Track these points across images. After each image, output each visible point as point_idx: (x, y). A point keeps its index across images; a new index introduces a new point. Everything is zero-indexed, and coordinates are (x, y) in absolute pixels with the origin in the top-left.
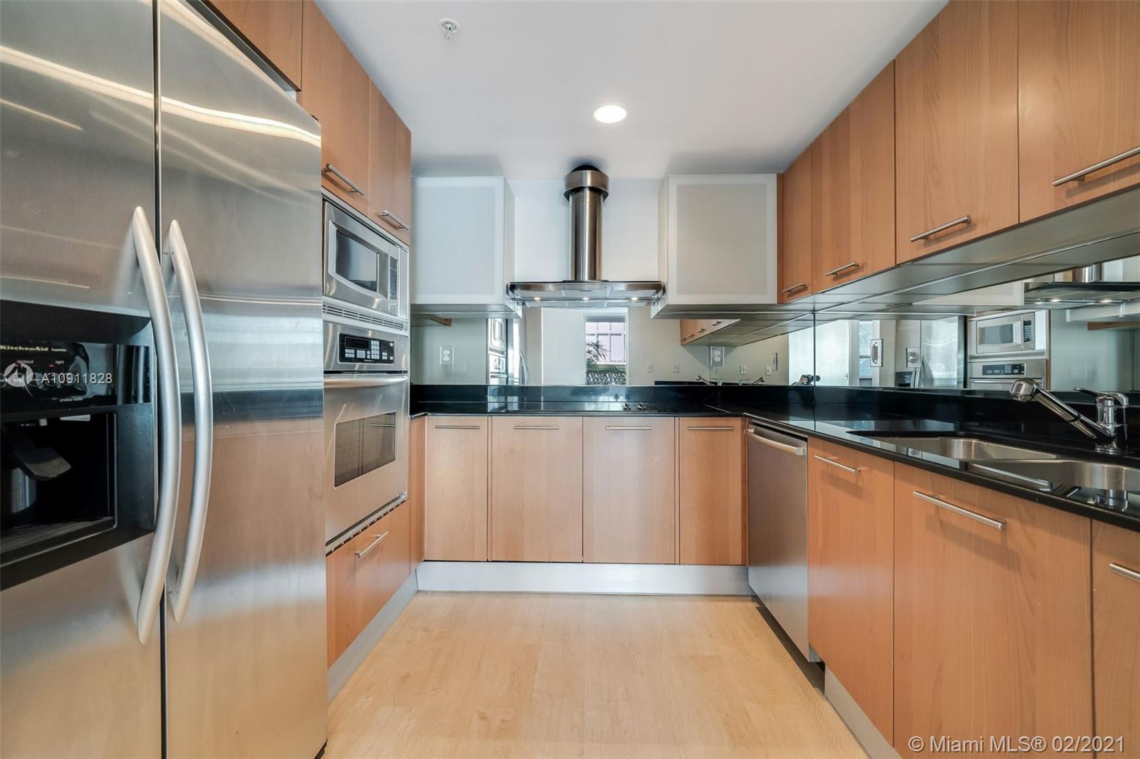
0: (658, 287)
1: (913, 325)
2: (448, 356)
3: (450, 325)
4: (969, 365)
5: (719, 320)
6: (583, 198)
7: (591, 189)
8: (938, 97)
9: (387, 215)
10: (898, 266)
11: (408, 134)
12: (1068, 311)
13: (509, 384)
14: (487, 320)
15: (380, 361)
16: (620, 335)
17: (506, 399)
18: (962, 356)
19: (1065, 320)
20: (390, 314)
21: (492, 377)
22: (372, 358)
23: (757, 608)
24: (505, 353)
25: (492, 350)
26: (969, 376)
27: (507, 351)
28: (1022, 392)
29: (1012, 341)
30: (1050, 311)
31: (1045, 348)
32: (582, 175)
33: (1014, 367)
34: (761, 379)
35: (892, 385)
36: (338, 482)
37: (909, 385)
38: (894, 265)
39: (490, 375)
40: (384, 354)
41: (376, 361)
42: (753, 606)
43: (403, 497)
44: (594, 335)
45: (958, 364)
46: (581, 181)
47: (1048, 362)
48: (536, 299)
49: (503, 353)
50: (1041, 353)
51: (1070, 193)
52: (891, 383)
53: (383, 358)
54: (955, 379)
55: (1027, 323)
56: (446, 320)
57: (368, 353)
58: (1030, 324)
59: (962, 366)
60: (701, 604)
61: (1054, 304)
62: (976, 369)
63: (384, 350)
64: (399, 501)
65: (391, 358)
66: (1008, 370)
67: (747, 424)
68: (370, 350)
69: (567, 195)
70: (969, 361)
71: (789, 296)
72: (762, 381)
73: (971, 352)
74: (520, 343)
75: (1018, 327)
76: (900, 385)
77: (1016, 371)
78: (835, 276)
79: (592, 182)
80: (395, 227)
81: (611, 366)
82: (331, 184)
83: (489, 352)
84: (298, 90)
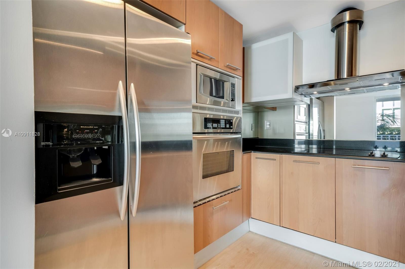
2: (269, 125)
3: (276, 110)
6: (344, 29)
7: (350, 22)
9: (228, 65)
11: (241, 26)
13: (311, 139)
14: (294, 106)
15: (225, 128)
20: (231, 108)
21: (297, 135)
22: (221, 127)
24: (308, 123)
25: (296, 121)
32: (343, 15)
36: (204, 177)
39: (296, 134)
40: (227, 125)
41: (223, 128)
43: (239, 187)
46: (342, 19)
48: (314, 93)
53: (227, 127)
56: (273, 108)
57: (219, 125)
63: (228, 123)
64: (236, 189)
65: (231, 127)
68: (220, 124)
69: (333, 30)
74: (319, 117)
79: (350, 18)
80: (234, 70)
82: (200, 58)
83: (295, 122)
84: (185, 24)
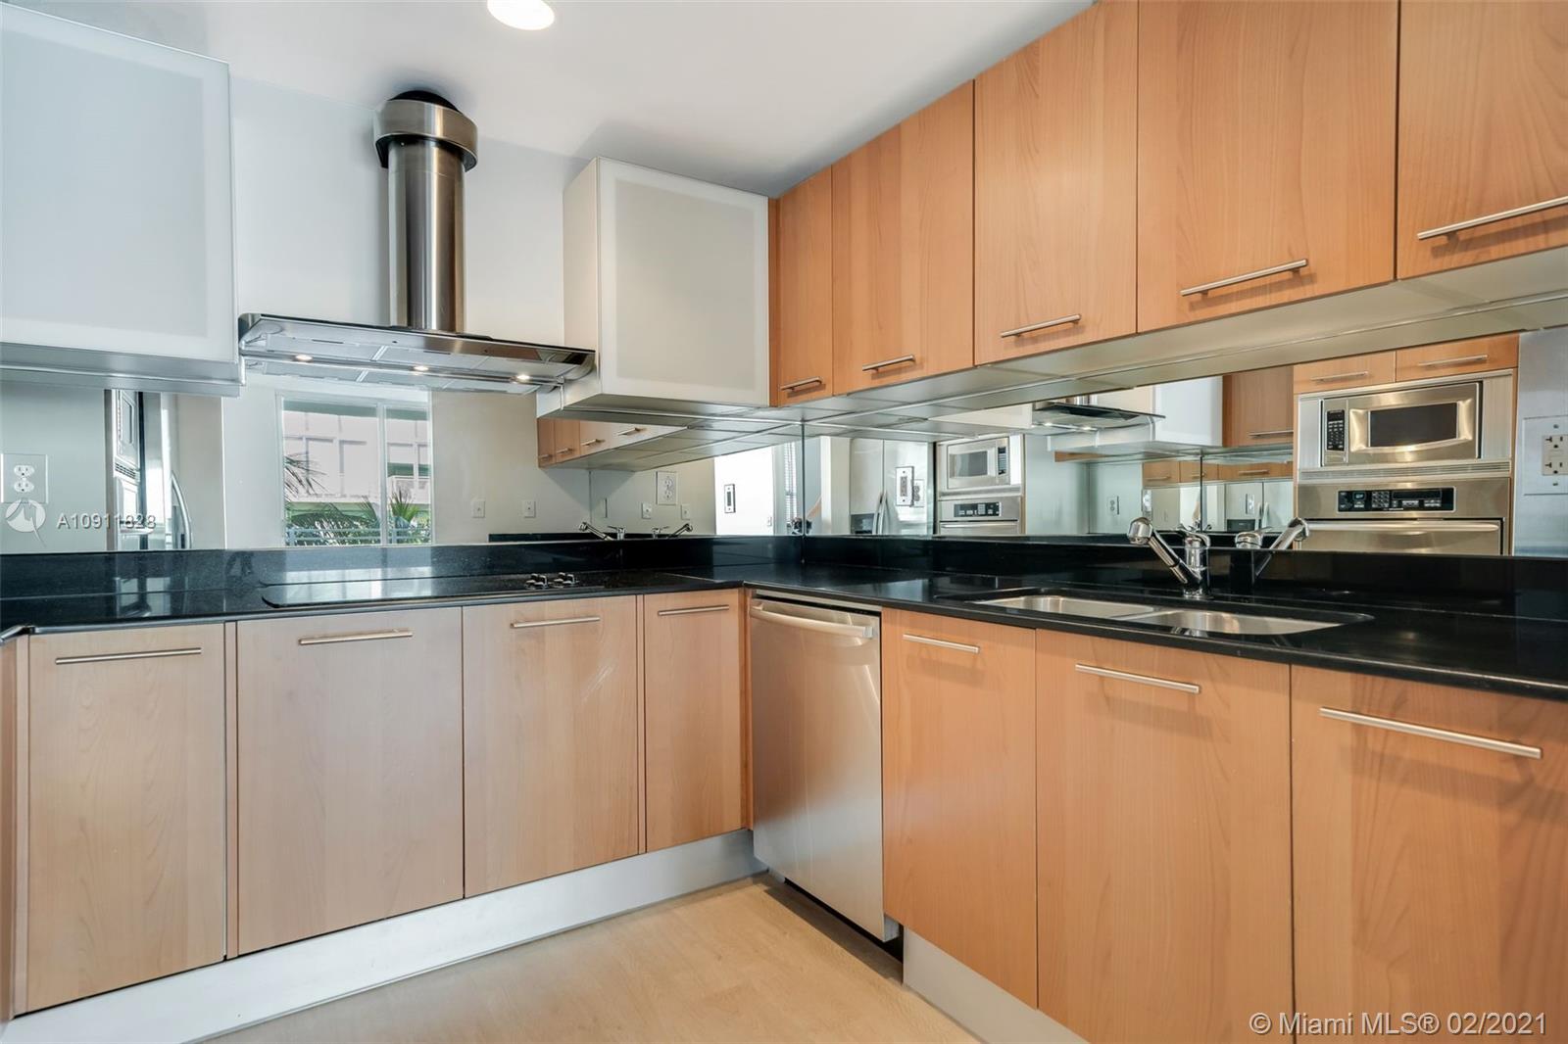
0: (579, 358)
1: (872, 447)
2: (29, 478)
4: (938, 504)
5: (639, 426)
6: (424, 161)
7: (442, 144)
8: (1037, 152)
10: (975, 367)
12: (1049, 437)
16: (330, 440)
17: (142, 586)
18: (931, 492)
19: (1046, 448)
23: (766, 891)
24: (139, 475)
26: (939, 520)
27: (142, 469)
28: (1140, 534)
29: (986, 473)
30: (1024, 435)
31: (1020, 482)
32: (422, 111)
33: (988, 506)
34: (687, 527)
35: (848, 533)
37: (870, 532)
38: (971, 365)
42: (759, 890)
44: (301, 438)
45: (928, 503)
46: (421, 123)
47: (1023, 499)
48: (300, 358)
49: (133, 475)
50: (1016, 489)
51: (1193, 307)
52: (845, 531)
54: (923, 524)
55: (1002, 451)
58: (1004, 452)
59: (932, 505)
60: (682, 912)
61: (1048, 428)
62: (947, 510)
66: (981, 510)
67: (748, 599)
69: (383, 148)
70: (938, 498)
71: (789, 396)
72: (688, 530)
73: (942, 487)
74: (171, 453)
75: (992, 454)
76: (857, 532)
77: (990, 512)
78: (874, 371)
79: (446, 129)
81: (326, 505)
